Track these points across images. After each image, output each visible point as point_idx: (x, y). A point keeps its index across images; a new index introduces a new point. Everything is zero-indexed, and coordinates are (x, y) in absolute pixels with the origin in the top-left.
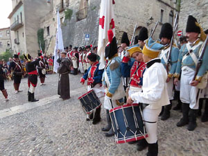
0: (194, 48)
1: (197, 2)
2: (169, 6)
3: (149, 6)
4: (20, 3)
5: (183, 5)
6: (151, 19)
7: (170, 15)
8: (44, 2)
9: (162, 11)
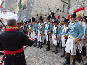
0: (41, 25)
1: (77, 1)
2: (68, 4)
3: (57, 3)
4: (3, 2)
5: (72, 3)
6: (58, 9)
7: (68, 8)
8: (14, 2)
9: (64, 6)
